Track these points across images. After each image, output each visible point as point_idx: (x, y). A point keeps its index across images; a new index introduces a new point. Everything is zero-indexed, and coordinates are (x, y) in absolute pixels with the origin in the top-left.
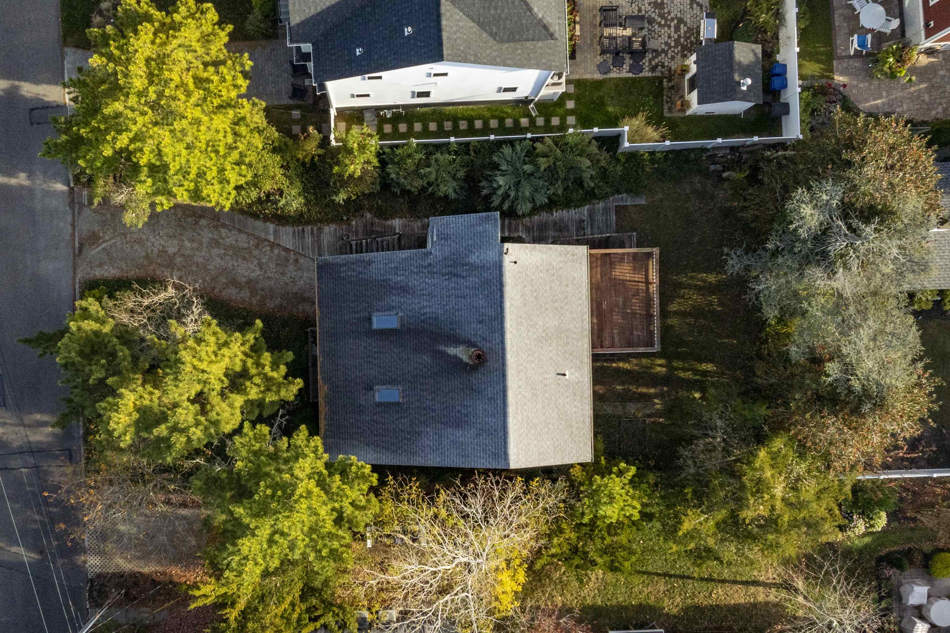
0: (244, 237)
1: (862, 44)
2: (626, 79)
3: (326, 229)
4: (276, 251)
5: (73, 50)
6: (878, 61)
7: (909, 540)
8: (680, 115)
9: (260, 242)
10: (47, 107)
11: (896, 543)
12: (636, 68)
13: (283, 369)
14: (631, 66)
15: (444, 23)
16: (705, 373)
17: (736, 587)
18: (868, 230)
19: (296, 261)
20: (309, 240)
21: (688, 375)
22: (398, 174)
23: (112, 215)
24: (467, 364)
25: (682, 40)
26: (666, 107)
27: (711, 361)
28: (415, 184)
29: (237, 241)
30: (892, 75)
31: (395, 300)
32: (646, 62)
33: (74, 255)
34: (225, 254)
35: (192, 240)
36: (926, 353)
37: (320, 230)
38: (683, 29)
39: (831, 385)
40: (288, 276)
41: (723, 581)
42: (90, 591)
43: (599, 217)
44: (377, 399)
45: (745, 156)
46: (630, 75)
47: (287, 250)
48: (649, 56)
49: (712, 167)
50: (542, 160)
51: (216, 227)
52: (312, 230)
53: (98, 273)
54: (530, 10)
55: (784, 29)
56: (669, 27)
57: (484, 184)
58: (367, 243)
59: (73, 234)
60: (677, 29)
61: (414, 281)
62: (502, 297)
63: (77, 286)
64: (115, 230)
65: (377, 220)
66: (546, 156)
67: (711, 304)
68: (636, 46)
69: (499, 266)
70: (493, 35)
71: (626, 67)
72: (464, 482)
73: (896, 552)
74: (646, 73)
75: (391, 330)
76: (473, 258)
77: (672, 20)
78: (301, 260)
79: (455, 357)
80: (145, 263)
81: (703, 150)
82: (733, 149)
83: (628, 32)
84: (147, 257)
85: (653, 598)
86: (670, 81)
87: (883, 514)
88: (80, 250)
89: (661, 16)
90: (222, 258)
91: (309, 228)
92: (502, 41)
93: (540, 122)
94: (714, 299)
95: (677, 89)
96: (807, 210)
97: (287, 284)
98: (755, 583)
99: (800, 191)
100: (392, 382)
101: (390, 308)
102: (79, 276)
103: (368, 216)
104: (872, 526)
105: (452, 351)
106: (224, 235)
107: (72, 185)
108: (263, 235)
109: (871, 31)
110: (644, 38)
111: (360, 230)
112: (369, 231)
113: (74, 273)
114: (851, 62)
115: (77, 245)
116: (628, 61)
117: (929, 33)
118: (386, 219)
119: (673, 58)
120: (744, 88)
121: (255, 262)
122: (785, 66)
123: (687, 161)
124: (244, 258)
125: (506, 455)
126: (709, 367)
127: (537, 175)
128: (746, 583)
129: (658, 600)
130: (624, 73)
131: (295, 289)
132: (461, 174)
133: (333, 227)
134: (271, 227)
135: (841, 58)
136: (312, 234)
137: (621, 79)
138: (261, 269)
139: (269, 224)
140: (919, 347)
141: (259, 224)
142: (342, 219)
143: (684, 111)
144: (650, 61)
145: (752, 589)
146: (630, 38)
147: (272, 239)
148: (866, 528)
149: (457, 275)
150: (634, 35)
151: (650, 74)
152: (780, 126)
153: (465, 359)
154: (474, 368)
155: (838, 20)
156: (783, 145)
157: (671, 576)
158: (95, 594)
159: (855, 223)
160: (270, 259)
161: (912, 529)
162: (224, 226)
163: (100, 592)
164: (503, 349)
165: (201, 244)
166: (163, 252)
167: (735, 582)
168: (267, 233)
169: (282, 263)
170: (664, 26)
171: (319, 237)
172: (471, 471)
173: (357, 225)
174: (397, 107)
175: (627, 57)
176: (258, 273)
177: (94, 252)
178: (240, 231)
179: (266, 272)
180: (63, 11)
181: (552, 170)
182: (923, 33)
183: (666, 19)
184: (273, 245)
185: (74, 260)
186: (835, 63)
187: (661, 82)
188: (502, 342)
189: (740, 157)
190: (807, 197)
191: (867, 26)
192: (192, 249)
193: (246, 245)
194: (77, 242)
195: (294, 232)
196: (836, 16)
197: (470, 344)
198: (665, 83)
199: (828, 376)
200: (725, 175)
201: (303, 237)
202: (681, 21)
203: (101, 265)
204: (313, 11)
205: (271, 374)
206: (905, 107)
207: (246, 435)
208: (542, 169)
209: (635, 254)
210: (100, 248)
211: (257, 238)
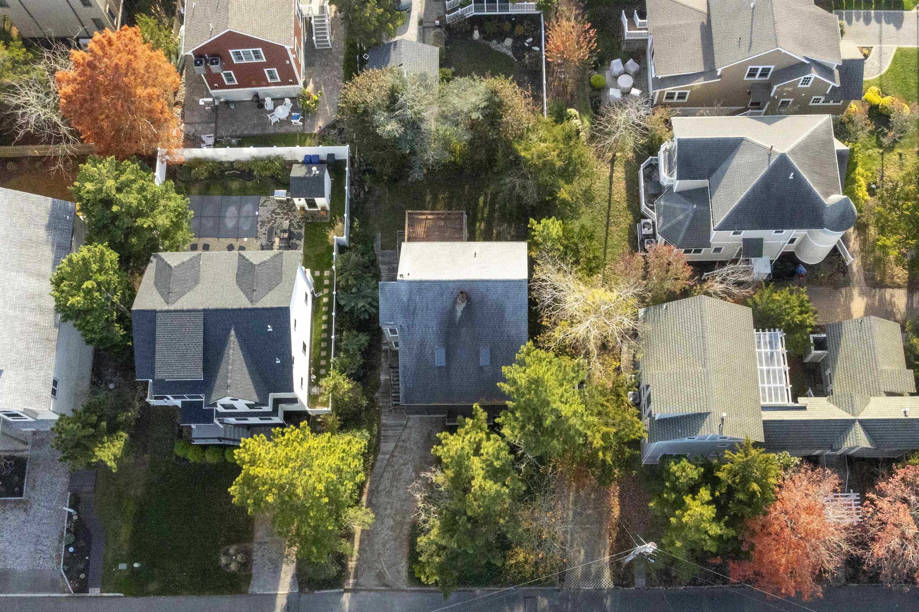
0: (385, 474)
1: (297, 118)
2: (305, 242)
3: (384, 421)
4: (396, 454)
5: (251, 587)
6: (307, 110)
7: (584, 99)
8: (329, 213)
9: (389, 464)
10: (288, 607)
11: (587, 104)
12: (299, 238)
13: (468, 420)
14: (298, 239)
15: (268, 306)
16: (485, 203)
17: (613, 188)
18: (401, 100)
19: (403, 441)
20: (390, 433)
21: (486, 210)
22: (351, 369)
23: (365, 563)
24: (467, 304)
25: (285, 211)
26: (324, 221)
27: (477, 199)
28: (358, 359)
29: (388, 479)
30: (316, 102)
31: (428, 351)
32: (295, 231)
33: (389, 590)
34: (396, 487)
35: (386, 509)
36: (470, 74)
37: (385, 425)
38: (278, 211)
39: (484, 117)
40: (413, 446)
41: (610, 195)
42: (623, 586)
43: (387, 259)
44: (488, 363)
45: (357, 178)
46: (303, 240)
47: (396, 446)
48: (292, 229)
49: (362, 196)
50: (350, 282)
51: (378, 492)
52: (385, 430)
53: (404, 574)
54: (265, 262)
55: (285, 156)
56: (276, 218)
57: (362, 317)
58: (394, 393)
59: (377, 591)
60: (278, 214)
61: (418, 338)
62: (428, 281)
63: (412, 588)
64: (376, 561)
65: (380, 390)
66: (348, 280)
67: (444, 199)
68: (286, 235)
69: (410, 282)
70: (276, 285)
71: (298, 242)
72: (536, 304)
73: (591, 105)
74: (303, 231)
75: (446, 353)
76: (405, 299)
77: (272, 216)
78: (403, 438)
79: (462, 312)
80: (399, 540)
81: (351, 200)
82: (352, 184)
83: (277, 240)
84: (395, 539)
85: (620, 233)
86: (308, 219)
87: (568, 110)
88: (387, 586)
89: (269, 222)
90: (399, 489)
91: (382, 432)
92: (281, 280)
93: (326, 291)
94: (441, 196)
95: (313, 215)
96: (389, 128)
97: (418, 447)
98: (611, 177)
99: (378, 131)
100: (478, 353)
101: (433, 353)
102: (405, 587)
103: (377, 395)
104: (575, 116)
105: (459, 314)
106: (383, 487)
107: (342, 590)
108: (385, 462)
109: (290, 113)
110: (281, 231)
111: (386, 400)
112: (386, 394)
113: (403, 591)
114: (306, 124)
115: (384, 588)
116: (294, 241)
117: (296, 82)
118: (380, 384)
119: (295, 216)
120: (317, 172)
121: (403, 467)
122: (306, 156)
123: (357, 209)
124: (400, 474)
125: (520, 281)
126: (481, 199)
127: (359, 286)
128: (611, 183)
129: (621, 230)
130: (302, 243)
131: (422, 442)
132: (355, 332)
133: (383, 417)
134: (380, 457)
135: (304, 129)
136: (387, 430)
137: (305, 245)
138: (407, 464)
139: (378, 458)
140: (467, 78)
141: (378, 464)
142: (378, 411)
143: (327, 211)
144: (296, 229)
145: (614, 179)
146: (281, 239)
147: (388, 456)
148: (577, 119)
149: (414, 311)
150: (279, 237)
151: (303, 229)
152: (341, 161)
153: (463, 305)
154: (469, 299)
155: (283, 130)
156: (352, 159)
157: (608, 223)
158: (625, 583)
159: (397, 105)
160: (401, 457)
161: (578, 98)
162: (377, 487)
163: (623, 579)
164: (458, 281)
165: (388, 503)
166: (392, 529)
167: (610, 188)
168: (384, 459)
169: (405, 450)
170: (275, 221)
171: (390, 426)
172: (530, 300)
173: (383, 402)
174: (310, 371)
175: (291, 241)
176: (410, 465)
177: (389, 576)
178: (381, 477)
179: (410, 461)
180: (223, 593)
181: (356, 278)
182: (295, 86)
183: (271, 220)
184: (392, 456)
185: (393, 591)
186: (306, 132)
187: (309, 223)
188: (454, 282)
189: (357, 181)
190: (382, 128)
191: (287, 115)
192: (391, 509)
193: (391, 474)
194: (382, 588)
195: (385, 442)
196: (279, 131)
197: (455, 302)
198: (310, 221)
199: (479, 117)
200: (367, 190)
201: (389, 436)
202: (273, 212)
203: (399, 572)
204: (252, 387)
205: (470, 425)
206: (335, 98)
207: (503, 421)
208: (355, 282)
209: (409, 225)
210: (387, 572)
211: (387, 465)
